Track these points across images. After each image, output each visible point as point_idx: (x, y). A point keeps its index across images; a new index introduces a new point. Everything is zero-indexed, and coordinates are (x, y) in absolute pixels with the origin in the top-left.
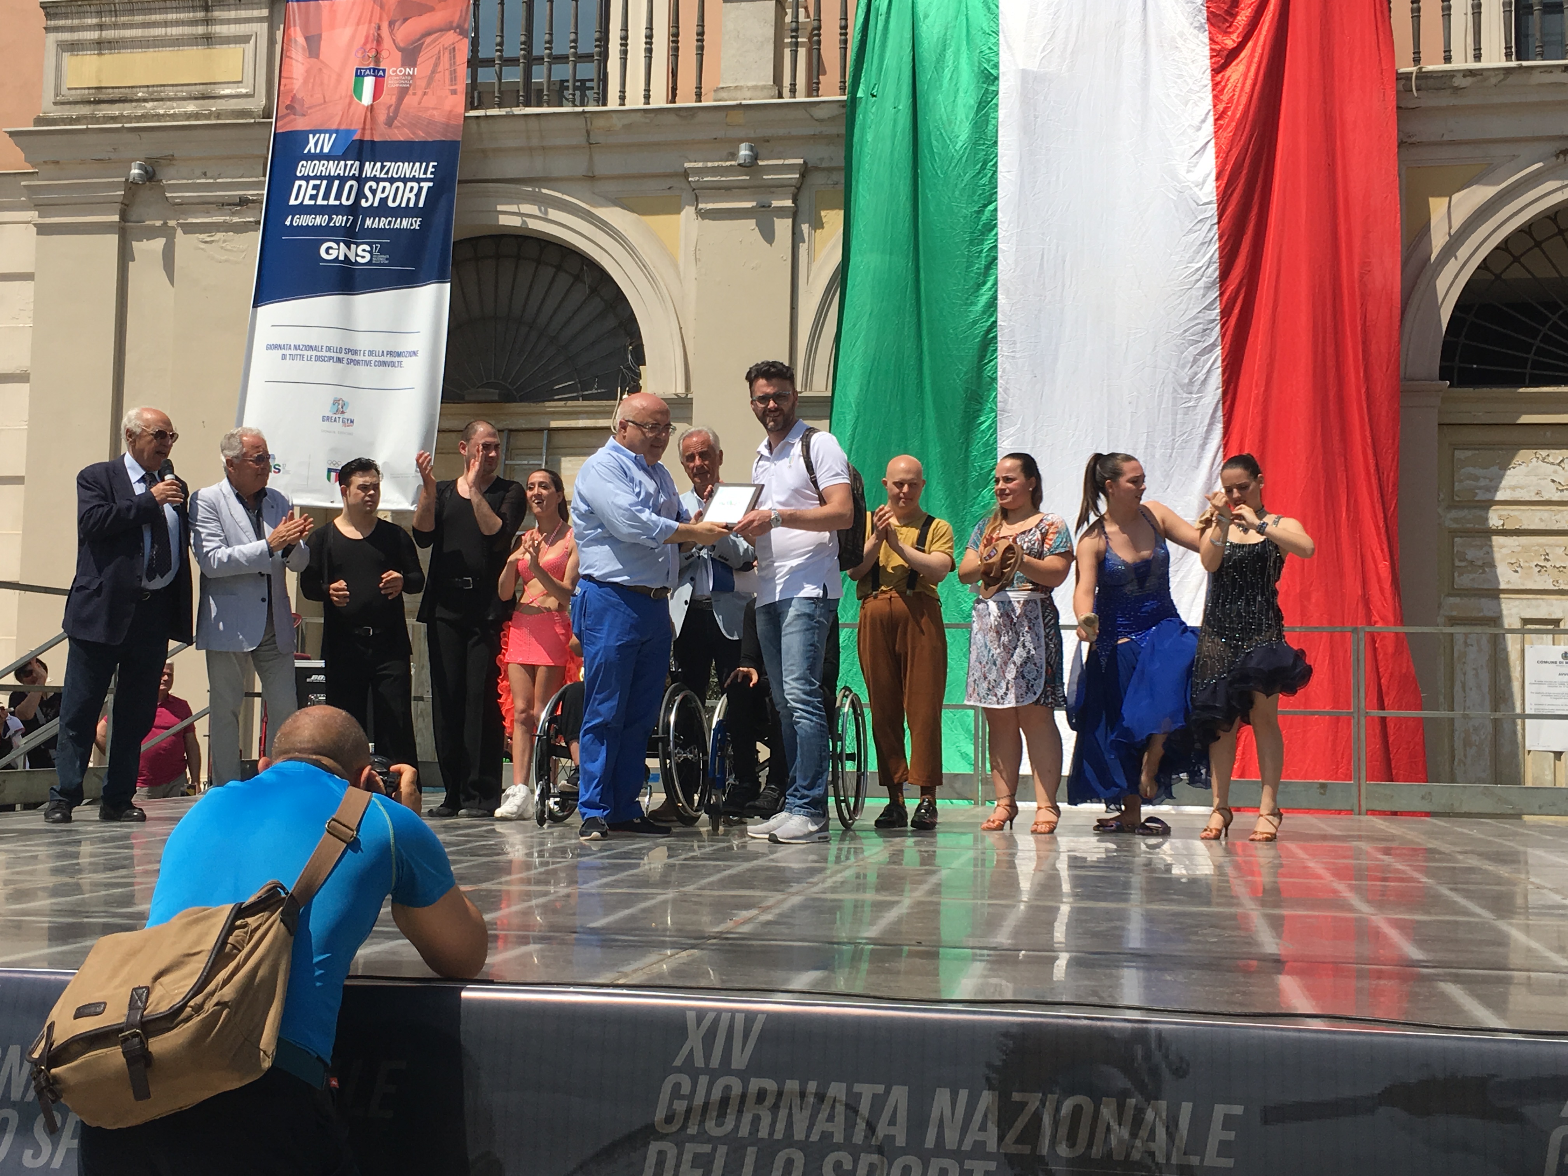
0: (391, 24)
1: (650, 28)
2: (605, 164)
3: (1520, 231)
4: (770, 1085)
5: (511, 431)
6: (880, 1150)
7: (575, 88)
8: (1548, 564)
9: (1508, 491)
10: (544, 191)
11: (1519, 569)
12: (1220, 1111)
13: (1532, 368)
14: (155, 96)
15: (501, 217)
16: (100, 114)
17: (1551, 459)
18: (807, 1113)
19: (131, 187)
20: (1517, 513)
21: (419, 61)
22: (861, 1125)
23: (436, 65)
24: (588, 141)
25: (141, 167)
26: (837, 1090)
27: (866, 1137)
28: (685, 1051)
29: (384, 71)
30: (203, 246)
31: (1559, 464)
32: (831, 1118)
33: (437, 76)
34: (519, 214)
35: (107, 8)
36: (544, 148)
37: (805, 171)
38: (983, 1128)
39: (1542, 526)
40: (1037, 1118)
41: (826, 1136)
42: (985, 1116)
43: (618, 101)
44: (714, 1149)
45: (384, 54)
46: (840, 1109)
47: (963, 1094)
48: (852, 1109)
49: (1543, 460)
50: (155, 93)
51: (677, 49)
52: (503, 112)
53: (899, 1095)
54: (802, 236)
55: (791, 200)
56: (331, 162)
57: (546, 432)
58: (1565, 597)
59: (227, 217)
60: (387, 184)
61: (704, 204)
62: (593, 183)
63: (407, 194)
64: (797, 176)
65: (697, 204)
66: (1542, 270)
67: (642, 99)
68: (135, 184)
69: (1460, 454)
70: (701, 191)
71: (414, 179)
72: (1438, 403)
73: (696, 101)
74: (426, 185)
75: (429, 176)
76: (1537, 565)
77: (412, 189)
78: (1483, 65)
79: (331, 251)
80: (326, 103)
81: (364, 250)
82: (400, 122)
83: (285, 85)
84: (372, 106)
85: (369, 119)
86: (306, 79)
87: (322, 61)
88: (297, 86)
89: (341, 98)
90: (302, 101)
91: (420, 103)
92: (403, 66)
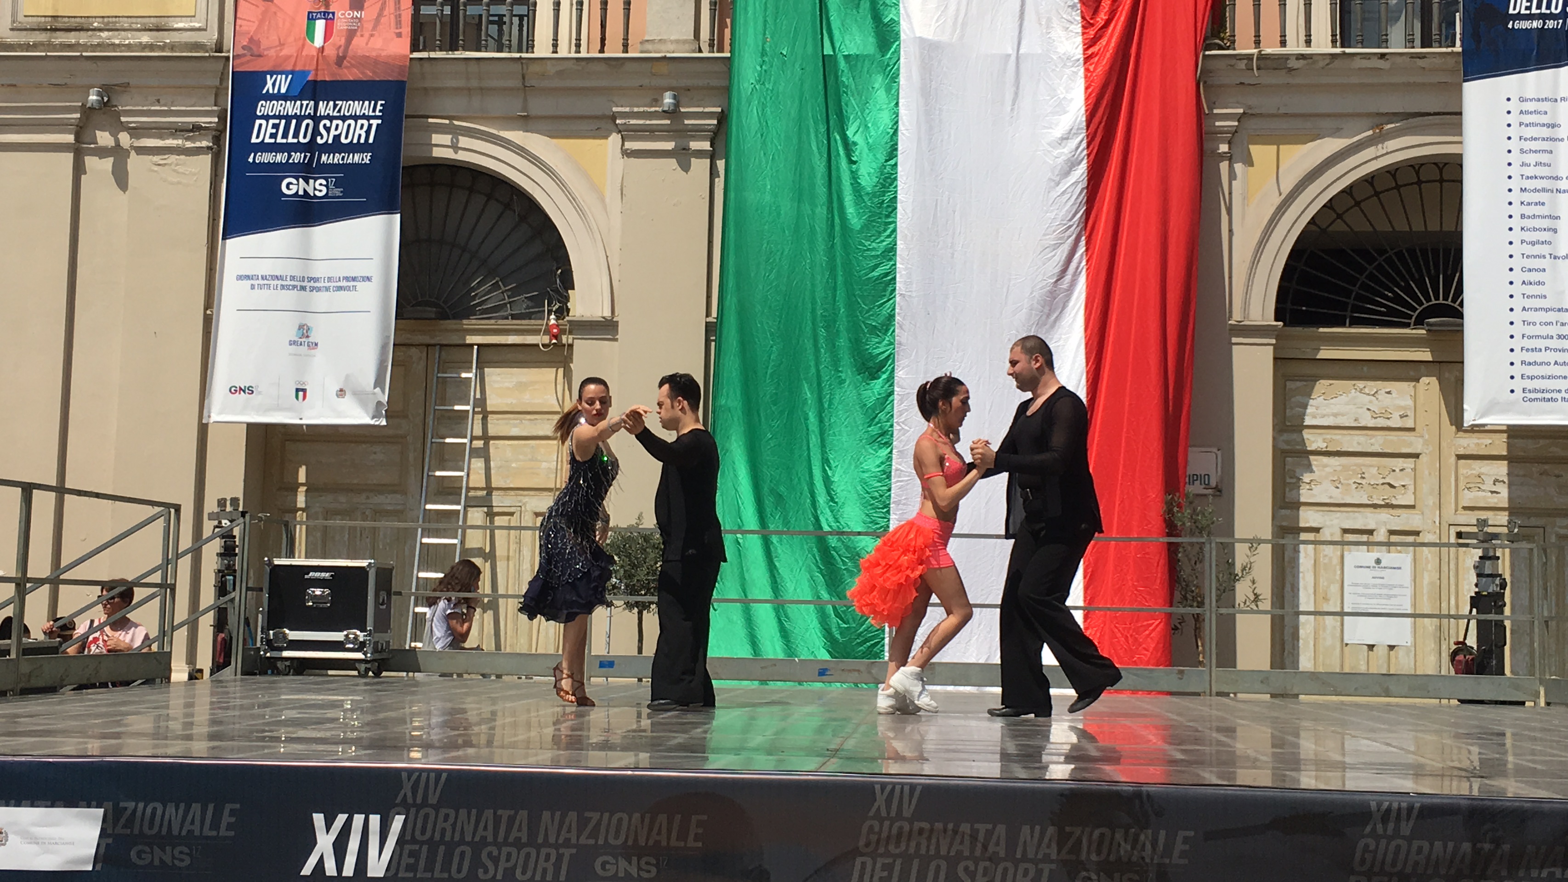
3: (1343, 191)
4: (925, 825)
6: (990, 859)
8: (1363, 482)
9: (1332, 418)
10: (480, 126)
11: (1339, 486)
12: (1181, 834)
13: (1352, 311)
14: (111, 26)
15: (434, 149)
16: (56, 41)
17: (1367, 391)
18: (948, 840)
19: (88, 111)
20: (1338, 437)
21: (366, 5)
22: (979, 845)
23: (382, 9)
24: (523, 84)
25: (98, 94)
26: (965, 828)
27: (982, 852)
28: (876, 805)
29: (333, 14)
30: (156, 168)
31: (1373, 395)
32: (962, 842)
33: (383, 20)
36: (481, 89)
37: (723, 118)
38: (1049, 846)
39: (1359, 449)
42: (1050, 840)
43: (549, 47)
44: (894, 861)
46: (967, 838)
47: (1038, 828)
48: (974, 837)
49: (1360, 392)
50: (111, 24)
51: (605, 3)
52: (443, 55)
53: (1001, 829)
54: (719, 177)
55: (709, 143)
56: (288, 102)
57: (476, 347)
58: (1378, 510)
59: (180, 142)
60: (340, 122)
61: (630, 145)
62: (526, 122)
63: (358, 131)
64: (715, 122)
65: (623, 145)
66: (1360, 225)
67: (573, 48)
68: (92, 109)
69: (1290, 385)
70: (627, 133)
71: (364, 117)
72: (1274, 341)
73: (623, 52)
74: (375, 123)
75: (378, 113)
76: (1355, 483)
77: (362, 126)
78: (1312, 50)
79: (291, 187)
80: (281, 45)
81: (321, 185)
82: (349, 62)
83: (241, 26)
84: (323, 47)
85: (320, 58)
86: (261, 22)
87: (276, 5)
88: (253, 28)
89: (295, 40)
90: (258, 43)
91: (367, 44)
92: (351, 9)
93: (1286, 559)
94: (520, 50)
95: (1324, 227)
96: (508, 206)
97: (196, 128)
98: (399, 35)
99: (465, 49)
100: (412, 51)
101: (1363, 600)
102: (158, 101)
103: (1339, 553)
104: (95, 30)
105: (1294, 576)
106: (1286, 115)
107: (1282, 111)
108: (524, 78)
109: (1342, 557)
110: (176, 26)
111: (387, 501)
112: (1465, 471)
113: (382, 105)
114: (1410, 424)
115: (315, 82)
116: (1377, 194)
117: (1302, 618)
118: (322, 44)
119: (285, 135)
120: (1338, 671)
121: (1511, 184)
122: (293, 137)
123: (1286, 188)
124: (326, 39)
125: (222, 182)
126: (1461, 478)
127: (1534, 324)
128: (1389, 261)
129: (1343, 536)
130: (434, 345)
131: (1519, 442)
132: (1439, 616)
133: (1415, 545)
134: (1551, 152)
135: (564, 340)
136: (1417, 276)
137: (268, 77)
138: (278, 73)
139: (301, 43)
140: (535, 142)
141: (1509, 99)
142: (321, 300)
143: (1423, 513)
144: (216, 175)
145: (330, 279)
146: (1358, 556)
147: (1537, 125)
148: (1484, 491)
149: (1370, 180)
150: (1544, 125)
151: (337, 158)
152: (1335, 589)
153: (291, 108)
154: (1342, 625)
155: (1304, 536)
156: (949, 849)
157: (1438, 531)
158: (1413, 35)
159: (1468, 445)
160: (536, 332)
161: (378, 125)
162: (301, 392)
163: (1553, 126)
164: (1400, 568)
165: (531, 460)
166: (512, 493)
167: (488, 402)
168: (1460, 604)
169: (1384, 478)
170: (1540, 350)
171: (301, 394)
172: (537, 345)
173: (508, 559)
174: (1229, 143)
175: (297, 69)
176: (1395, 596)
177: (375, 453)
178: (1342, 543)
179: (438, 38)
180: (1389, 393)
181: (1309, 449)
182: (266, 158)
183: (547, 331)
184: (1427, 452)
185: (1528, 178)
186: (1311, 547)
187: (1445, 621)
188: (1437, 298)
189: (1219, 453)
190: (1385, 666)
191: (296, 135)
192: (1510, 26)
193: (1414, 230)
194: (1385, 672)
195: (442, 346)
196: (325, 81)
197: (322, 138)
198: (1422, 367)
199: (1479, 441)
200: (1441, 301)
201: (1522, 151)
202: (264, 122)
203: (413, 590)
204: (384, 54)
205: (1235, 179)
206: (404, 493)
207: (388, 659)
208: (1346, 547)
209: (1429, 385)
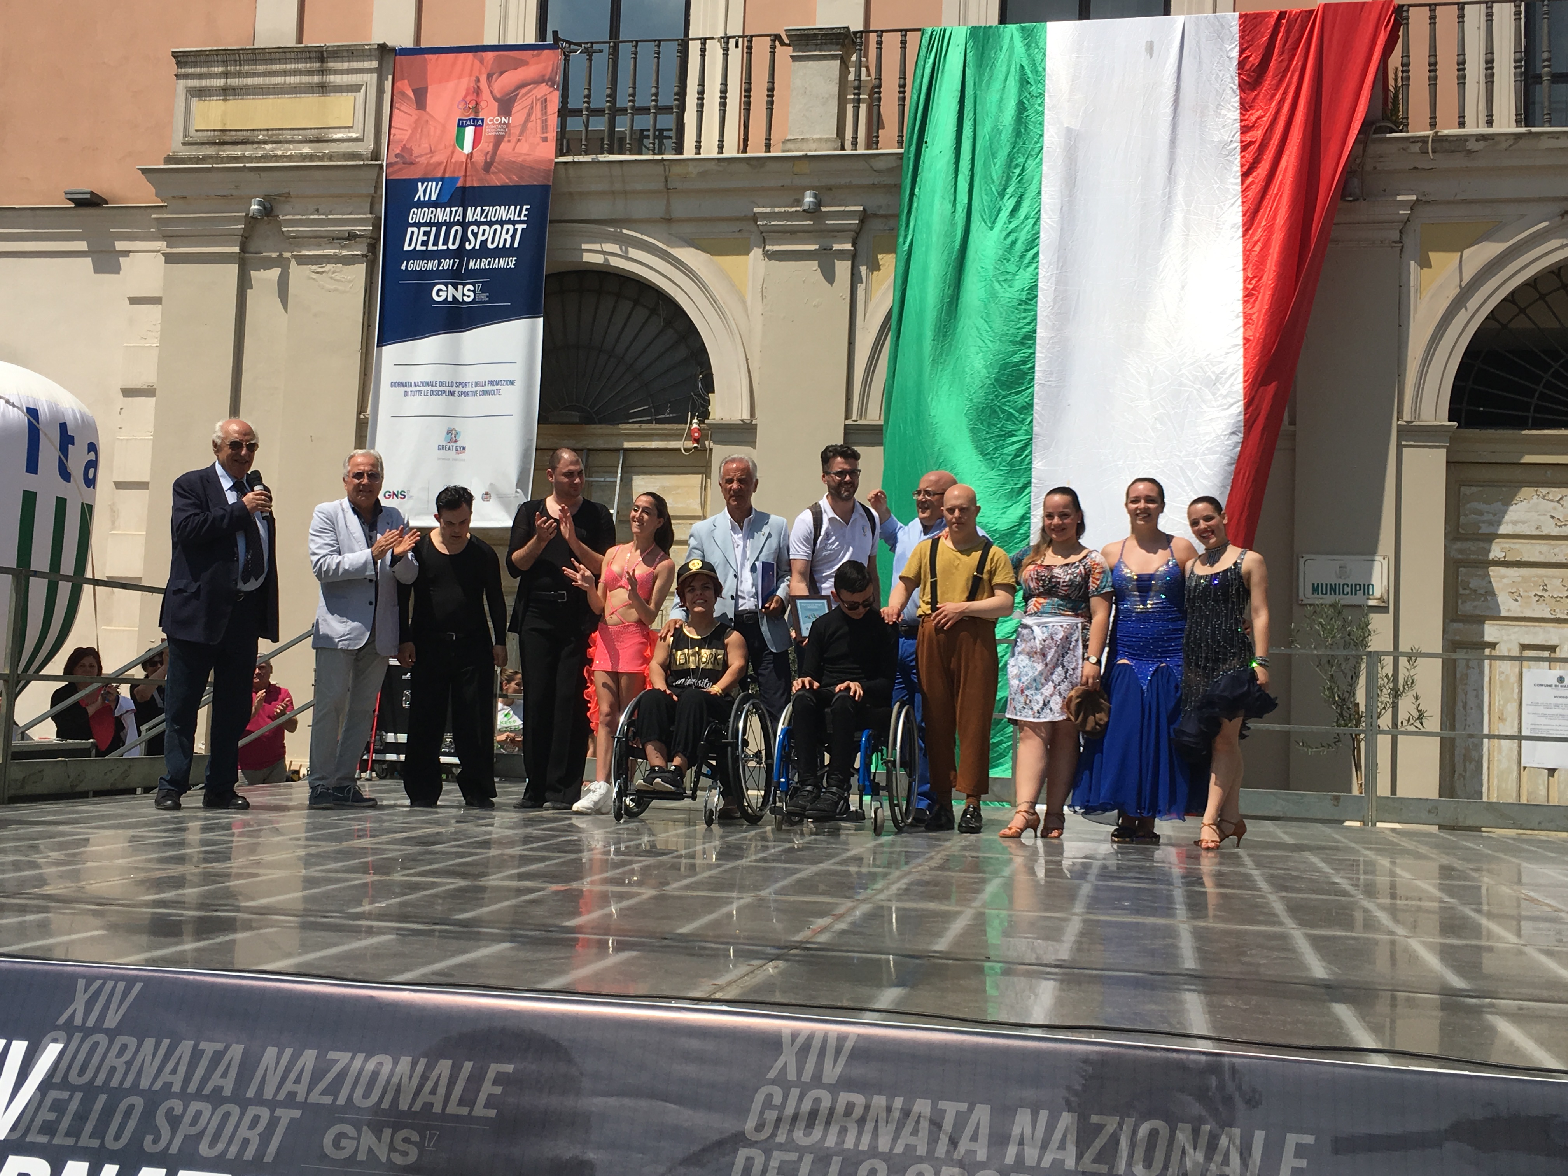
0: (489, 77)
1: (725, 84)
2: (680, 208)
3: (1526, 284)
5: (589, 450)
6: (961, 1164)
7: (655, 137)
8: (1546, 594)
9: (1510, 526)
10: (625, 231)
11: (1519, 598)
12: (1292, 1139)
13: (1535, 411)
14: (274, 138)
15: (585, 254)
16: (223, 154)
17: (1550, 497)
18: (892, 1127)
19: (251, 221)
20: (1517, 546)
21: (514, 111)
22: (944, 1139)
23: (529, 114)
24: (666, 185)
25: (260, 203)
27: (948, 1151)
28: (778, 1065)
29: (482, 120)
30: (314, 276)
31: (1558, 501)
32: (915, 1132)
33: (530, 125)
34: (602, 252)
35: (232, 57)
36: (625, 193)
37: (864, 217)
39: (1541, 559)
40: (1115, 1140)
41: (910, 1149)
43: (694, 150)
44: (801, 1158)
45: (483, 104)
46: (925, 1125)
47: (1044, 1115)
48: (936, 1124)
49: (1544, 498)
50: (275, 137)
51: (748, 104)
52: (588, 158)
53: (982, 1114)
55: (851, 244)
56: (439, 209)
57: (621, 453)
58: (1561, 625)
59: (336, 250)
60: (487, 227)
61: (772, 247)
62: (669, 225)
63: (504, 236)
64: (857, 222)
65: (764, 250)
66: (1546, 321)
67: (716, 149)
68: (255, 219)
69: (1465, 491)
70: (768, 235)
71: (510, 222)
72: (1447, 444)
73: (765, 152)
74: (520, 227)
75: (523, 218)
76: (1536, 595)
77: (508, 230)
78: (1494, 130)
79: (441, 293)
80: (432, 152)
81: (468, 290)
82: (497, 168)
83: (395, 135)
84: (472, 153)
85: (469, 166)
86: (414, 130)
87: (429, 114)
88: (406, 137)
89: (445, 147)
90: (410, 151)
91: (514, 149)
92: (499, 116)
93: (1458, 676)
95: (1504, 322)
96: (653, 311)
97: (352, 236)
98: (545, 140)
99: (611, 152)
101: (1544, 721)
102: (317, 210)
103: (1517, 670)
104: (259, 143)
106: (1464, 201)
107: (1459, 197)
108: (666, 181)
109: (1521, 674)
110: (335, 137)
113: (527, 209)
115: (464, 189)
118: (471, 150)
119: (436, 243)
120: (1515, 802)
122: (443, 244)
124: (475, 144)
125: (376, 289)
129: (1521, 652)
135: (707, 443)
137: (419, 184)
138: (428, 180)
139: (451, 149)
142: (470, 405)
144: (370, 283)
145: (477, 384)
146: (1539, 674)
151: (483, 264)
152: (1512, 708)
153: (441, 215)
154: (1520, 749)
156: (895, 1139)
160: (677, 436)
161: (523, 229)
172: (679, 450)
174: (1401, 233)
175: (447, 175)
178: (1520, 659)
179: (584, 142)
181: (1490, 559)
182: (417, 265)
183: (690, 437)
186: (1496, 663)
191: (445, 242)
195: (587, 451)
196: (473, 187)
197: (470, 244)
202: (415, 229)
204: (529, 158)
205: (1407, 271)
208: (1525, 663)
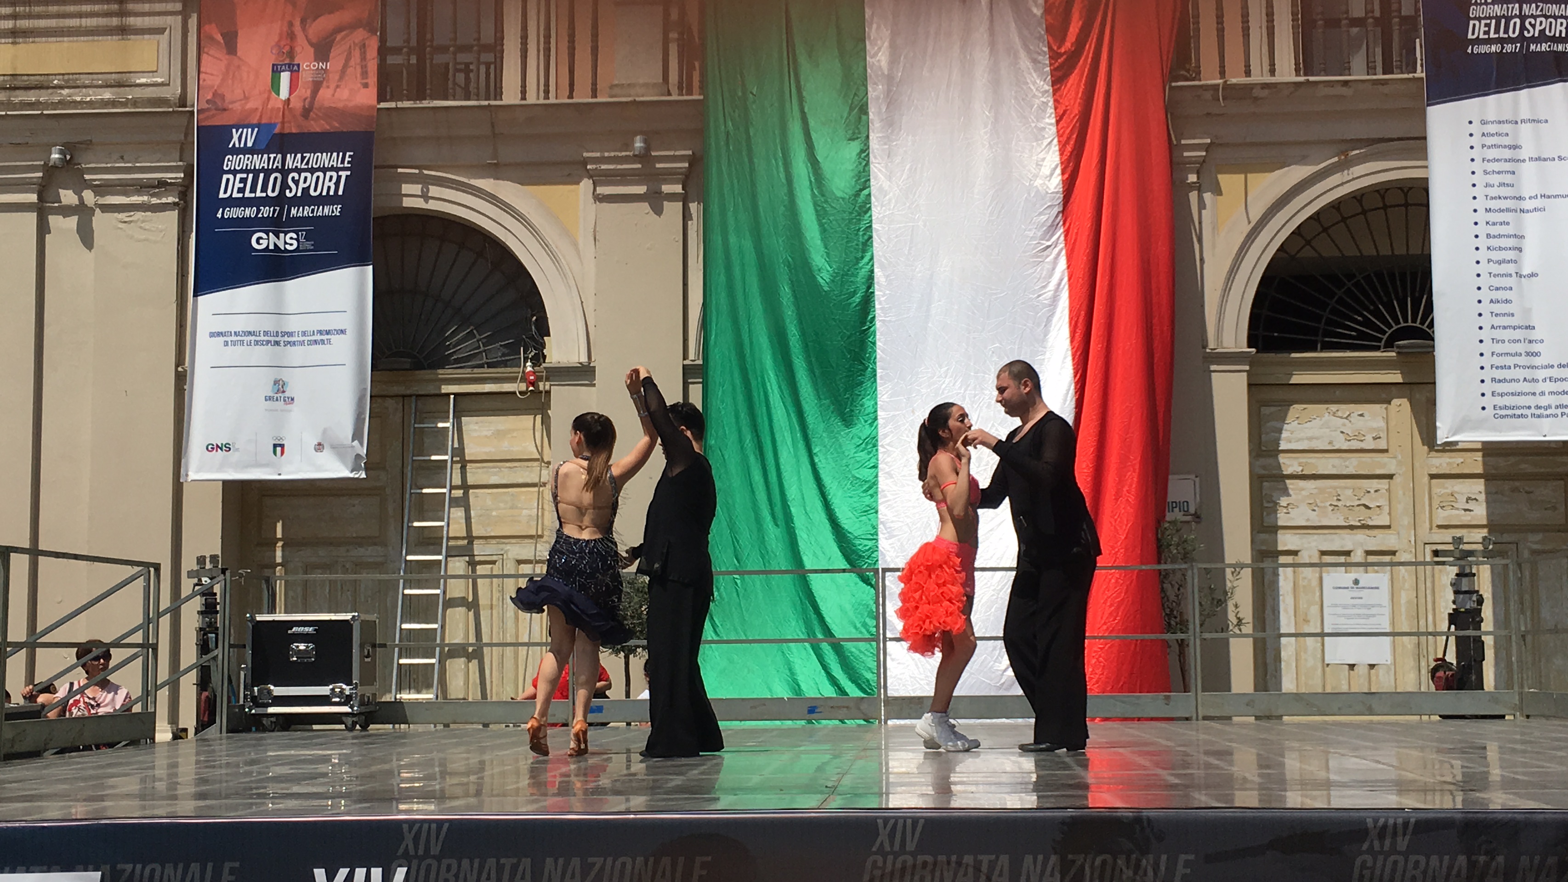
0: (303, 21)
2: (508, 153)
3: (1312, 219)
8: (1339, 504)
9: (1306, 442)
11: (1316, 509)
13: (1323, 335)
14: (71, 83)
15: (405, 199)
16: (17, 100)
17: (1339, 414)
19: (50, 170)
20: (1313, 460)
23: (348, 60)
24: (493, 131)
25: (61, 152)
29: (298, 65)
30: (122, 225)
31: (1346, 418)
33: (350, 70)
36: (451, 137)
37: (693, 160)
39: (1334, 472)
43: (517, 96)
45: (298, 49)
49: (1334, 415)
50: (71, 82)
51: (573, 49)
52: (411, 104)
54: (692, 219)
55: (680, 186)
56: (255, 156)
57: (452, 396)
58: (1355, 531)
59: (145, 198)
60: (308, 175)
61: (602, 190)
62: (496, 170)
63: (327, 183)
64: (687, 165)
65: (595, 190)
66: (1328, 250)
67: (542, 94)
68: (55, 167)
69: (1265, 410)
70: (599, 178)
71: (332, 169)
72: (1247, 368)
73: (592, 97)
74: (344, 174)
75: (346, 165)
76: (1331, 505)
77: (331, 177)
78: (1277, 79)
79: (261, 241)
80: (246, 98)
81: (291, 238)
82: (316, 115)
83: (204, 80)
84: (289, 99)
85: (286, 112)
86: (226, 75)
87: (239, 58)
88: (217, 81)
89: (260, 94)
90: (223, 97)
91: (333, 95)
92: (315, 61)
93: (1266, 582)
94: (487, 98)
95: (1293, 253)
96: (481, 255)
97: (162, 183)
98: (366, 86)
99: (433, 98)
100: (379, 102)
101: (1343, 620)
102: (122, 157)
103: (1317, 575)
104: (55, 87)
105: (1274, 599)
106: (1253, 144)
107: (1248, 140)
108: (493, 127)
109: (1321, 579)
110: (138, 81)
111: (368, 553)
112: (1439, 490)
113: (350, 156)
114: (1382, 445)
115: (282, 135)
116: (1344, 219)
117: (1283, 640)
118: (287, 96)
119: (253, 190)
120: (1320, 691)
121: (1476, 204)
122: (262, 191)
123: (1255, 215)
124: (292, 90)
125: (190, 238)
126: (1434, 496)
127: (1503, 341)
128: (1357, 285)
129: (1320, 559)
130: (410, 396)
131: (1492, 460)
132: (1418, 634)
133: (1392, 564)
134: (1514, 173)
135: (541, 384)
136: (1385, 299)
137: (234, 131)
139: (266, 96)
140: (506, 190)
141: (1470, 122)
142: (296, 355)
143: (1398, 533)
144: (183, 231)
145: (304, 333)
146: (1336, 578)
147: (1499, 146)
148: (1457, 509)
149: (1336, 206)
150: (1505, 147)
151: (307, 211)
152: (1315, 610)
153: (258, 162)
154: (1323, 645)
155: (1282, 559)
157: (1414, 550)
158: (1375, 62)
159: (1441, 465)
160: (513, 380)
161: (347, 176)
162: (279, 447)
163: (1515, 147)
164: (1377, 588)
165: (512, 508)
166: (494, 541)
167: (466, 451)
168: (1437, 622)
169: (1359, 499)
170: (1510, 367)
171: (279, 449)
172: (514, 393)
173: (492, 608)
174: (1198, 173)
175: (263, 121)
176: (1374, 616)
177: (354, 506)
178: (1321, 565)
179: (405, 87)
180: (1361, 415)
181: (1285, 473)
182: (234, 213)
183: (524, 379)
184: (1401, 472)
185: (1492, 198)
186: (1290, 570)
187: (1423, 639)
188: (1406, 321)
189: (1197, 480)
190: (1366, 684)
191: (264, 190)
192: (1469, 51)
193: (1381, 254)
194: (1366, 691)
195: (418, 396)
197: (291, 192)
198: (1393, 388)
199: (1451, 460)
200: (1410, 324)
201: (1486, 172)
202: (231, 177)
203: (397, 642)
204: (351, 104)
205: (1205, 208)
206: (385, 545)
207: (375, 712)
208: (1324, 568)
209: (1401, 407)
